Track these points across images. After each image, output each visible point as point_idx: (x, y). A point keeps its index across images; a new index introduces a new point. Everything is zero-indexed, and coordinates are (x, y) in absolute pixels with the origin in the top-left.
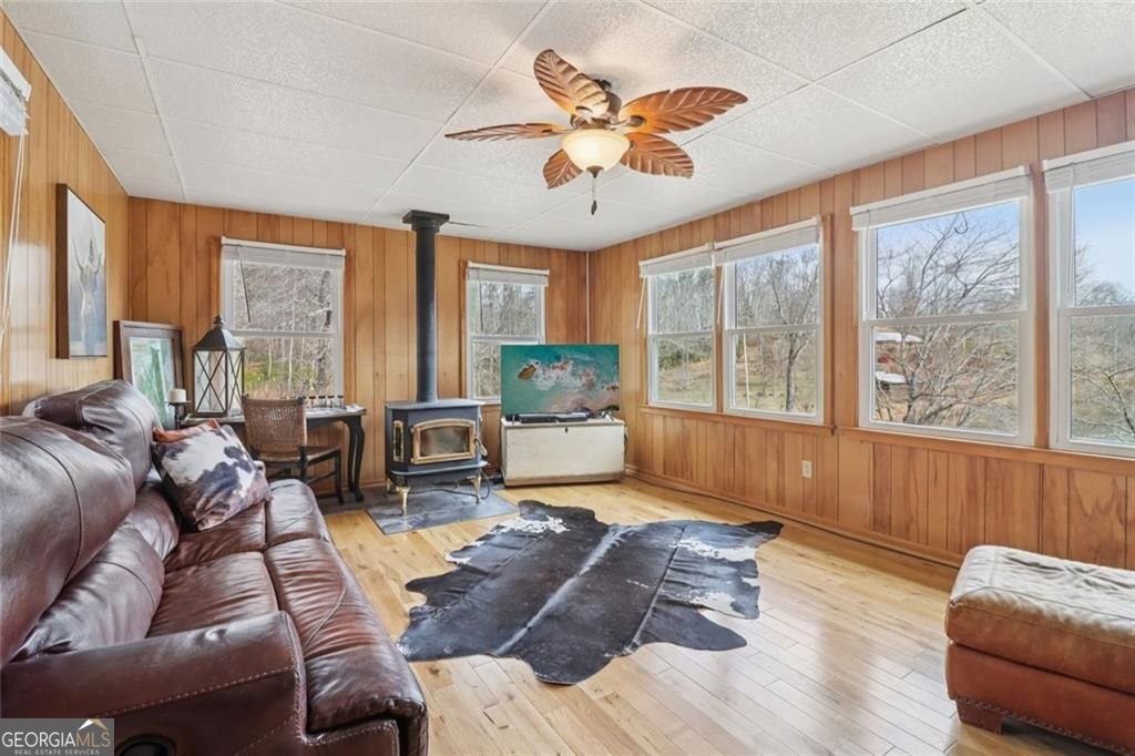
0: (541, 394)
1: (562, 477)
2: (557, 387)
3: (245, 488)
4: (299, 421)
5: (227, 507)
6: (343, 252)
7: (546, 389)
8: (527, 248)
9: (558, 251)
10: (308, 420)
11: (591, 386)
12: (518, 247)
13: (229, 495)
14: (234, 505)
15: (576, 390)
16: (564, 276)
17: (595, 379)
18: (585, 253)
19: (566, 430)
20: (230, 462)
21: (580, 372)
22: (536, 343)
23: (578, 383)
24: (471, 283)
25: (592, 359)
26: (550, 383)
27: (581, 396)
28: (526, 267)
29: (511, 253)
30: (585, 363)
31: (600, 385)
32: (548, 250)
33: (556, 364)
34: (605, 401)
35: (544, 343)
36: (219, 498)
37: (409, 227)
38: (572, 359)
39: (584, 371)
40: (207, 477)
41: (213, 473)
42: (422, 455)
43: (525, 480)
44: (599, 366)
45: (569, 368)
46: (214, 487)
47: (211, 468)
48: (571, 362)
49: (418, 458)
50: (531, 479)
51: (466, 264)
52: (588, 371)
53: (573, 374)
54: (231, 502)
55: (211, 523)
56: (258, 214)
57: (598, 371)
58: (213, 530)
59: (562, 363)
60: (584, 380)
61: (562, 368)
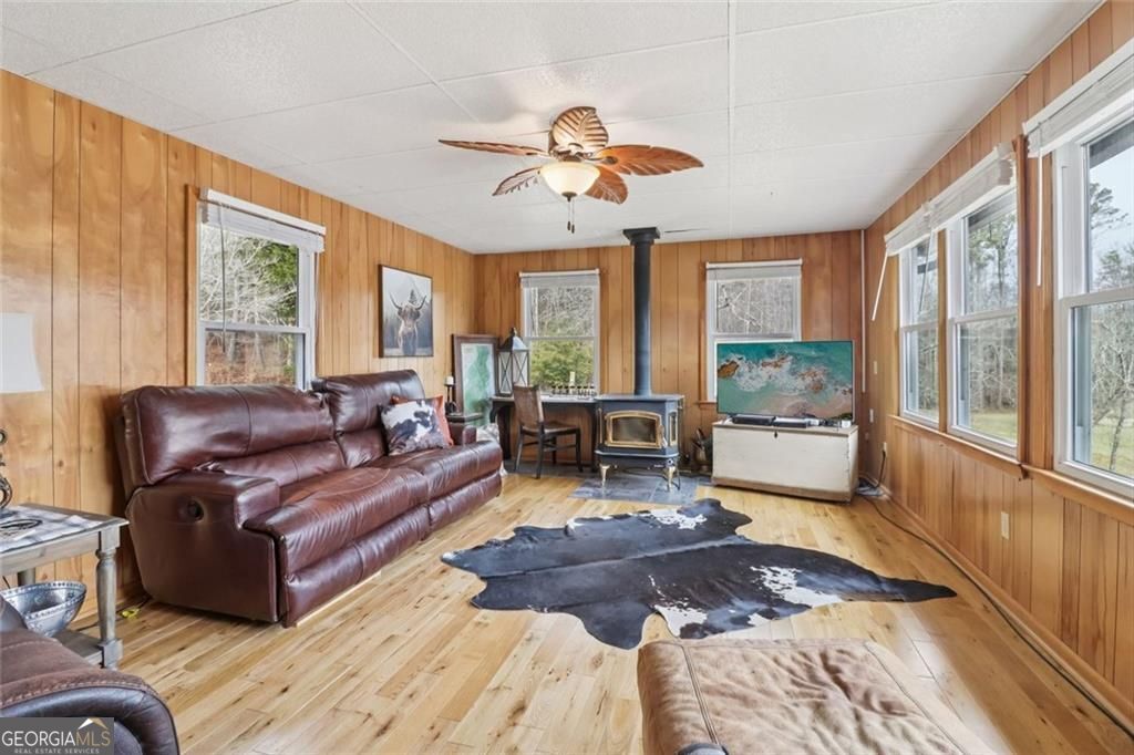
0: (746, 396)
1: (770, 485)
2: (768, 388)
3: (419, 436)
4: (535, 403)
5: (405, 445)
6: (597, 271)
7: (752, 390)
8: (777, 238)
9: (818, 235)
10: (543, 404)
11: (818, 388)
12: (766, 239)
13: (407, 438)
14: (409, 445)
15: (797, 393)
16: (827, 263)
17: (824, 379)
18: (859, 232)
19: (776, 435)
20: (414, 419)
21: (803, 371)
22: (791, 340)
23: (800, 383)
24: (712, 285)
25: (822, 354)
26: (758, 384)
27: (800, 400)
28: (775, 260)
29: (754, 248)
30: (811, 360)
31: (830, 387)
32: (805, 237)
33: (768, 360)
34: (839, 407)
35: (800, 340)
36: (401, 440)
37: (627, 242)
38: (790, 354)
39: (809, 369)
40: (399, 426)
41: (402, 425)
42: (614, 439)
43: (731, 480)
44: (830, 363)
45: (787, 365)
46: (400, 433)
47: (401, 422)
48: (791, 357)
49: (610, 442)
50: (737, 481)
51: (704, 265)
52: (813, 368)
53: (793, 372)
54: (408, 443)
55: (395, 453)
56: (543, 252)
57: (830, 370)
58: (397, 456)
59: (776, 359)
60: (809, 380)
61: (776, 366)
